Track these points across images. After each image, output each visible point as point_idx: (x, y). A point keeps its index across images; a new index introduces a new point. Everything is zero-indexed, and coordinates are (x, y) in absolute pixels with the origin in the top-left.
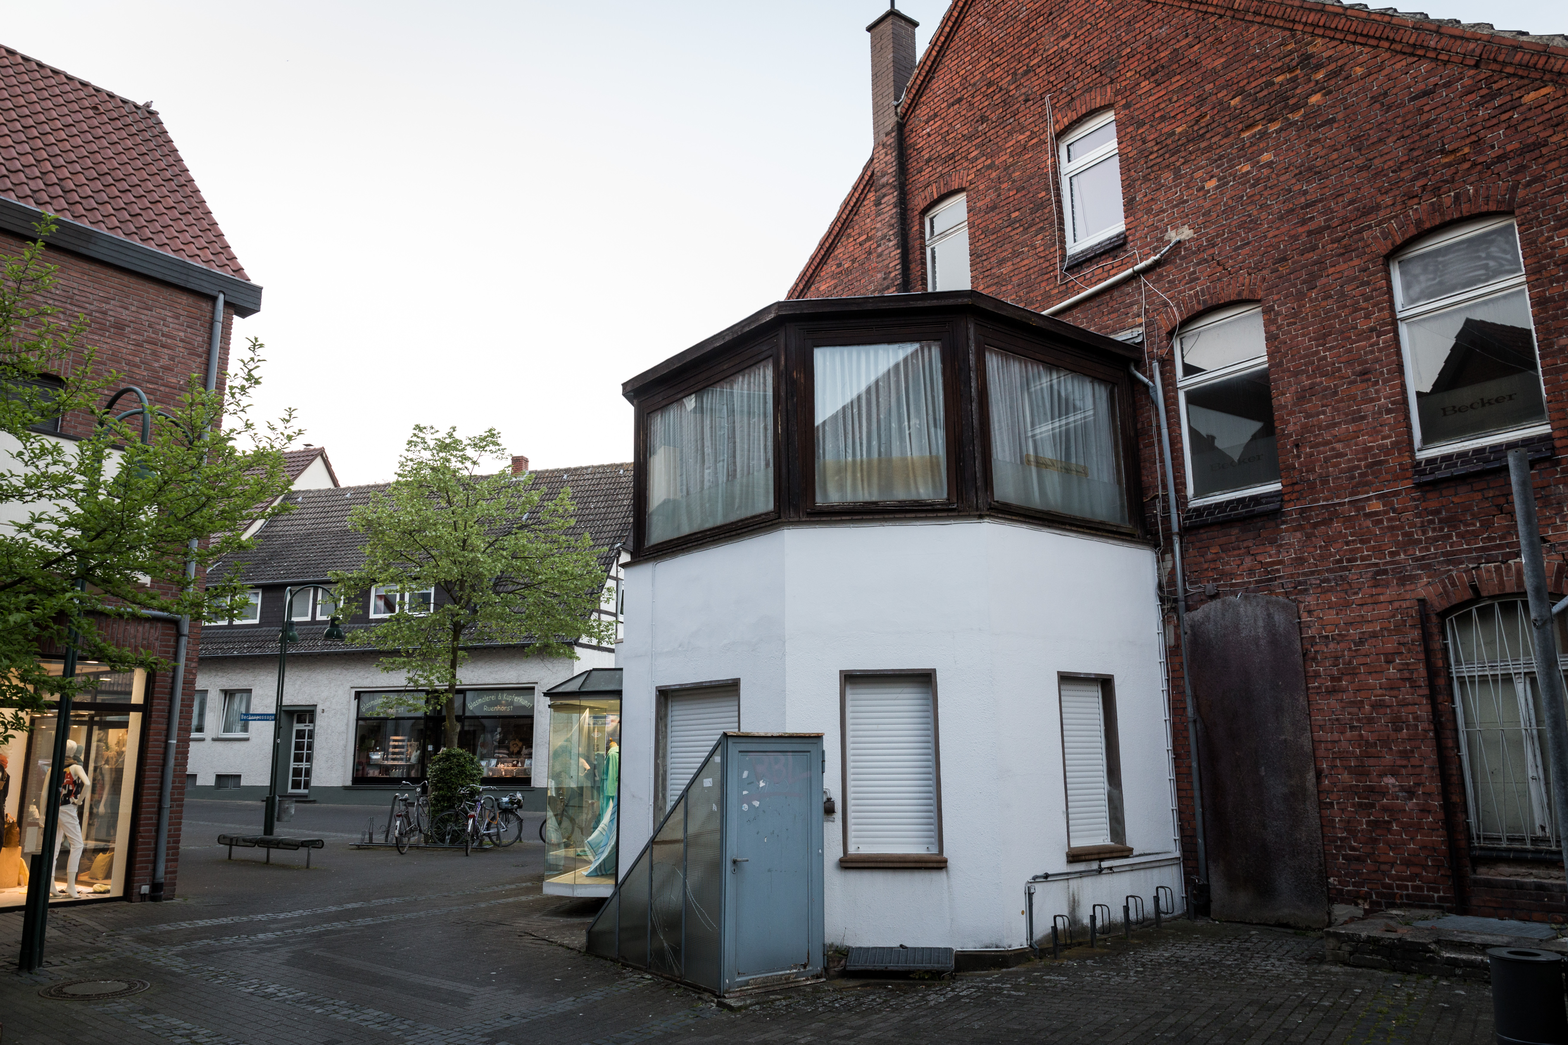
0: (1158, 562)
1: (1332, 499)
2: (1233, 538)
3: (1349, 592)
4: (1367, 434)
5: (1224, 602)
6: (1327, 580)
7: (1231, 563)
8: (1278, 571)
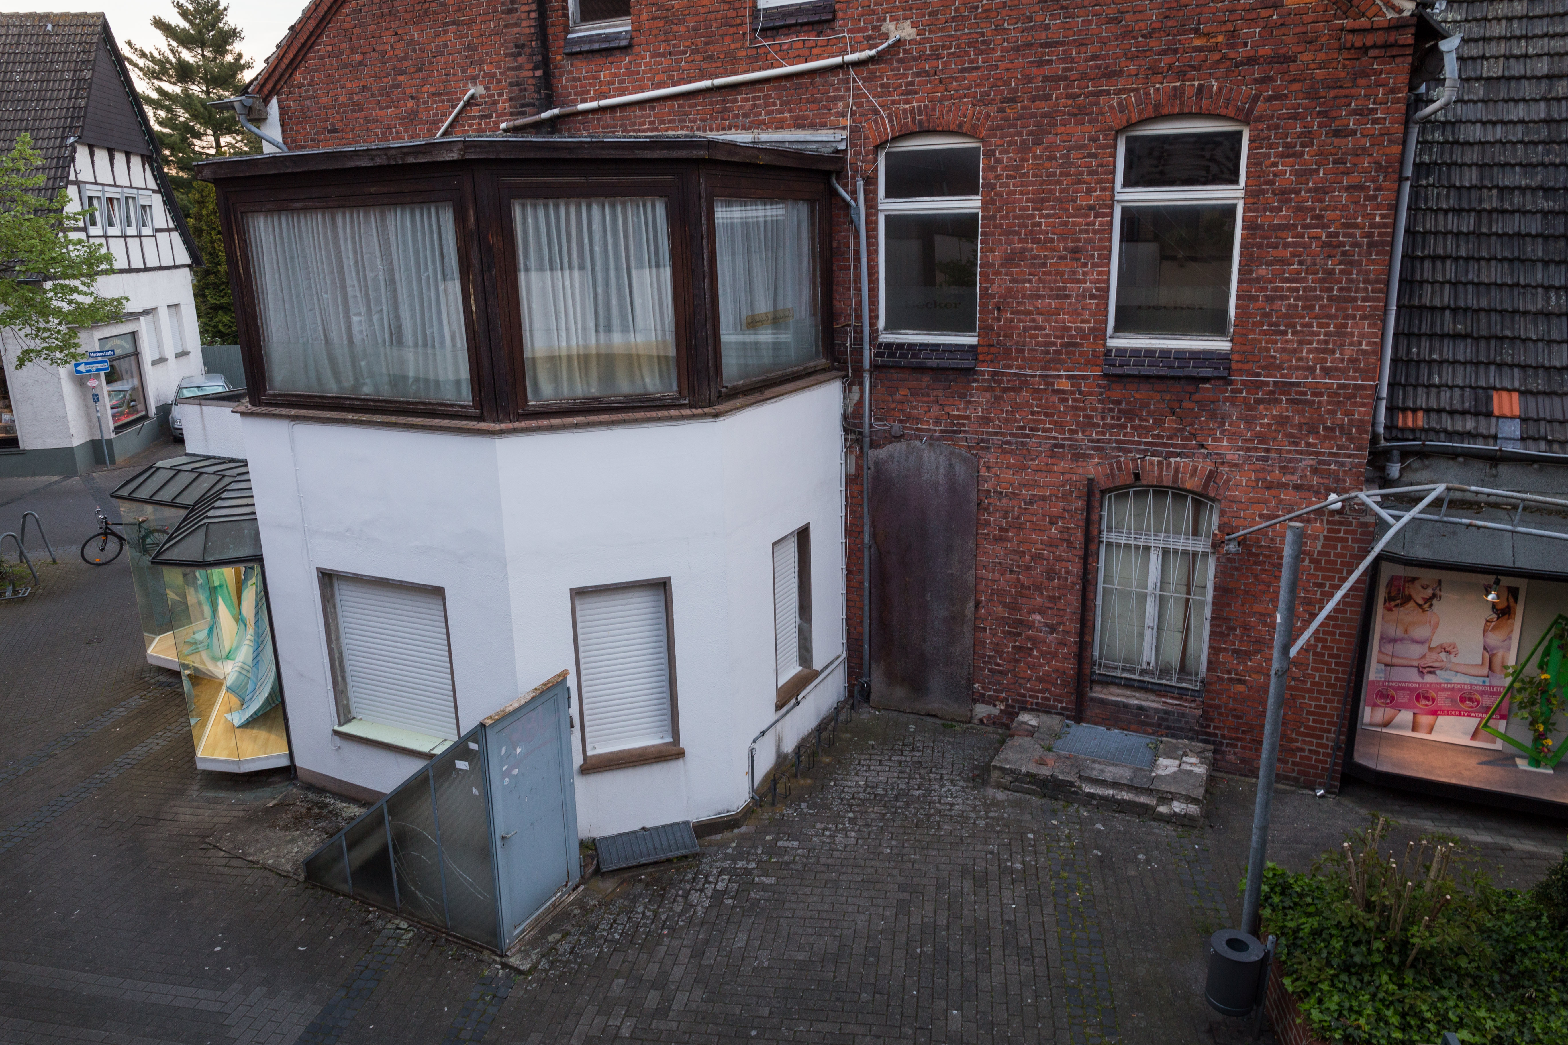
0: (845, 391)
1: (1025, 368)
2: (924, 385)
3: (1028, 457)
4: (1068, 313)
5: (908, 446)
6: (1009, 443)
7: (919, 410)
8: (964, 425)
